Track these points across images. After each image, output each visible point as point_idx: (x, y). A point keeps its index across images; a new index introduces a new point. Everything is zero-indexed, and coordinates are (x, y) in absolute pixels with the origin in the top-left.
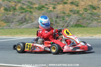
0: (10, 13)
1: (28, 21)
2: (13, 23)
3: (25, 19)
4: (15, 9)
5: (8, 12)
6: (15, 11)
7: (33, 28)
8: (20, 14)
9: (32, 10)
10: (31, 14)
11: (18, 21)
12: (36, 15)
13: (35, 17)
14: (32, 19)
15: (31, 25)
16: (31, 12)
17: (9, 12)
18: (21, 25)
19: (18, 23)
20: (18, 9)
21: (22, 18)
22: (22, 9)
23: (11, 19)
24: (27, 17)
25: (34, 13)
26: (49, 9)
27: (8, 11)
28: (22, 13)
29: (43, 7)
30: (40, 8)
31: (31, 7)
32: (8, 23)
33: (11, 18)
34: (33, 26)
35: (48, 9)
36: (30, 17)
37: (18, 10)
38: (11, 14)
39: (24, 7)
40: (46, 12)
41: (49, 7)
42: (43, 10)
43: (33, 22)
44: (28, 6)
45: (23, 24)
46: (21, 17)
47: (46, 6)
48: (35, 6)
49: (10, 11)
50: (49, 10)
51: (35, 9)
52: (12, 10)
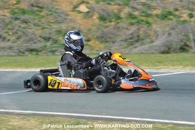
0: (110, 25)
1: (143, 39)
2: (117, 44)
3: (138, 36)
4: (119, 18)
5: (106, 23)
6: (119, 21)
7: (153, 53)
8: (129, 27)
9: (150, 20)
10: (148, 26)
11: (125, 40)
12: (158, 29)
13: (156, 32)
14: (149, 36)
15: (150, 48)
16: (147, 23)
17: (108, 24)
18: (131, 47)
19: (125, 44)
20: (125, 18)
21: (132, 34)
22: (132, 18)
23: (112, 36)
24: (141, 32)
25: (154, 26)
26: (182, 17)
27: (107, 21)
28: (132, 24)
29: (170, 13)
30: (165, 16)
31: (148, 14)
32: (107, 44)
33: (113, 34)
34: (154, 49)
35: (180, 17)
36: (147, 33)
37: (125, 20)
38: (112, 27)
39: (136, 13)
40: (175, 23)
41: (182, 13)
42: (171, 19)
43: (152, 42)
44: (143, 12)
45: (135, 46)
46: (131, 32)
47: (177, 13)
48: (155, 12)
49: (111, 21)
50: (182, 19)
51: (155, 18)
52: (113, 20)
